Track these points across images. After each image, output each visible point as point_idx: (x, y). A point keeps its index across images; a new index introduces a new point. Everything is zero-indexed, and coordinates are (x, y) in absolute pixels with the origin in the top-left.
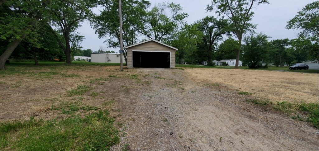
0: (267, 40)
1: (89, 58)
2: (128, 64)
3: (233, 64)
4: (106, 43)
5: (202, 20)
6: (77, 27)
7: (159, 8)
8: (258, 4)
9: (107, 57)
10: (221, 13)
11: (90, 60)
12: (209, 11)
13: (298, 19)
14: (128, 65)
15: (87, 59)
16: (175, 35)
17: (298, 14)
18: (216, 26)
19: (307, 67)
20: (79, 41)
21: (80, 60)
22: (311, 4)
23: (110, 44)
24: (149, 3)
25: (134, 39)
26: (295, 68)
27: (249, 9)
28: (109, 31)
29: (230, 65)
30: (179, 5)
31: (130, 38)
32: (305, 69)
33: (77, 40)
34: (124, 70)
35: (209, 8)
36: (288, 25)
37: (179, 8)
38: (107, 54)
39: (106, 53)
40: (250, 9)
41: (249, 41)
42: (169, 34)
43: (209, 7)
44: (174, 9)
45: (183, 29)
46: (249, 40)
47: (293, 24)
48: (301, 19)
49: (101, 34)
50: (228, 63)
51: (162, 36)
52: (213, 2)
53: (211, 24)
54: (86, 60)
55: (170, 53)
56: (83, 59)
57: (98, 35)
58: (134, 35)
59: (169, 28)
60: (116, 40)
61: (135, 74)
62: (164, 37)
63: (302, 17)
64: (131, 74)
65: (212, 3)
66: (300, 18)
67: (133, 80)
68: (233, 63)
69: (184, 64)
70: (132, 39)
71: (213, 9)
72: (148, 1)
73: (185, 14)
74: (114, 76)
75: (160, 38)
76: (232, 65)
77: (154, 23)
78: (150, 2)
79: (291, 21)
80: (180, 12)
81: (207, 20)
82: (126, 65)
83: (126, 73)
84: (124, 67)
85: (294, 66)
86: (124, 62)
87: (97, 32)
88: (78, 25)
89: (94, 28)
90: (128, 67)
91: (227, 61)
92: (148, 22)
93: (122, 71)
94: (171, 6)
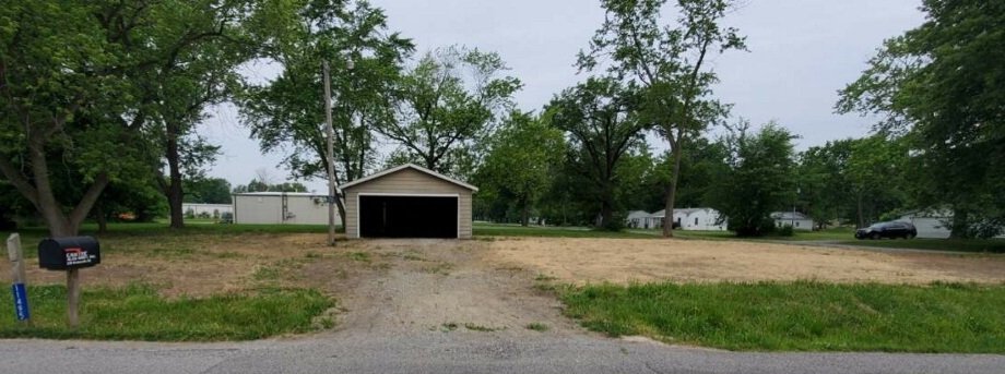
0: (792, 146)
1: (223, 209)
2: (347, 228)
3: (696, 223)
4: (284, 166)
5: (575, 90)
6: (197, 119)
7: (438, 61)
8: (721, 51)
9: (285, 207)
10: (625, 71)
11: (228, 216)
12: (585, 69)
13: (870, 81)
14: (348, 232)
15: (216, 212)
16: (487, 140)
17: (871, 67)
18: (622, 108)
19: (913, 232)
20: (205, 160)
21: (193, 217)
22: (900, 40)
23: (294, 168)
24: (412, 46)
25: (366, 152)
26: (874, 233)
27: (695, 64)
28: (293, 133)
29: (686, 228)
30: (495, 55)
31: (354, 150)
32: (905, 238)
33: (198, 158)
34: (338, 244)
35: (585, 62)
36: (842, 101)
37: (496, 64)
38: (284, 196)
39: (280, 193)
40: (699, 64)
41: (734, 150)
42: (472, 136)
43: (585, 59)
44: (483, 66)
45: (509, 124)
46: (733, 147)
47: (856, 99)
48: (880, 81)
49: (269, 139)
50: (679, 219)
51: (449, 143)
52: (594, 44)
53: (604, 102)
54: (213, 215)
55: (456, 198)
56: (204, 213)
57: (258, 141)
58: (367, 140)
59: (469, 119)
60: (312, 157)
61: (364, 251)
62: (456, 144)
63: (882, 77)
64: (353, 251)
65: (592, 47)
66: (877, 78)
67: (357, 262)
68: (697, 219)
69: (539, 223)
70: (360, 152)
71: (595, 63)
72: (408, 40)
73: (514, 82)
74: (317, 256)
75: (443, 149)
76: (694, 227)
77: (424, 104)
78: (412, 42)
79: (850, 89)
80: (500, 75)
81: (593, 88)
82: (342, 229)
83: (341, 250)
84: (339, 235)
85: (868, 230)
86: (338, 221)
87: (257, 134)
88: (202, 113)
89: (247, 123)
90: (348, 236)
91: (678, 214)
92: (408, 98)
93: (333, 245)
94: (472, 58)
